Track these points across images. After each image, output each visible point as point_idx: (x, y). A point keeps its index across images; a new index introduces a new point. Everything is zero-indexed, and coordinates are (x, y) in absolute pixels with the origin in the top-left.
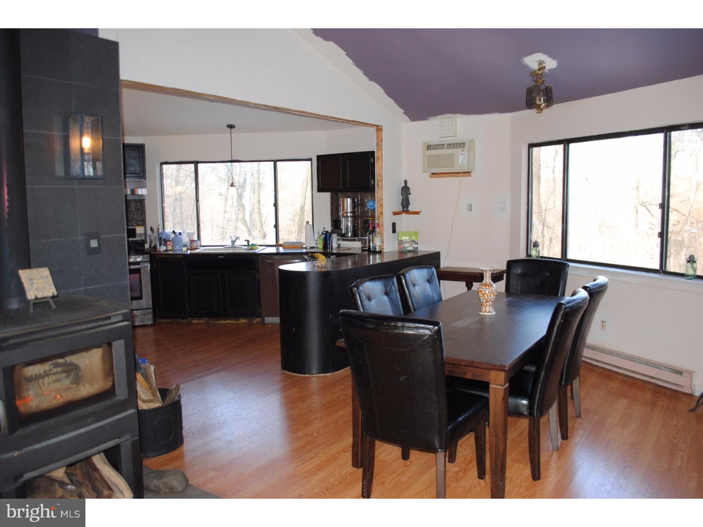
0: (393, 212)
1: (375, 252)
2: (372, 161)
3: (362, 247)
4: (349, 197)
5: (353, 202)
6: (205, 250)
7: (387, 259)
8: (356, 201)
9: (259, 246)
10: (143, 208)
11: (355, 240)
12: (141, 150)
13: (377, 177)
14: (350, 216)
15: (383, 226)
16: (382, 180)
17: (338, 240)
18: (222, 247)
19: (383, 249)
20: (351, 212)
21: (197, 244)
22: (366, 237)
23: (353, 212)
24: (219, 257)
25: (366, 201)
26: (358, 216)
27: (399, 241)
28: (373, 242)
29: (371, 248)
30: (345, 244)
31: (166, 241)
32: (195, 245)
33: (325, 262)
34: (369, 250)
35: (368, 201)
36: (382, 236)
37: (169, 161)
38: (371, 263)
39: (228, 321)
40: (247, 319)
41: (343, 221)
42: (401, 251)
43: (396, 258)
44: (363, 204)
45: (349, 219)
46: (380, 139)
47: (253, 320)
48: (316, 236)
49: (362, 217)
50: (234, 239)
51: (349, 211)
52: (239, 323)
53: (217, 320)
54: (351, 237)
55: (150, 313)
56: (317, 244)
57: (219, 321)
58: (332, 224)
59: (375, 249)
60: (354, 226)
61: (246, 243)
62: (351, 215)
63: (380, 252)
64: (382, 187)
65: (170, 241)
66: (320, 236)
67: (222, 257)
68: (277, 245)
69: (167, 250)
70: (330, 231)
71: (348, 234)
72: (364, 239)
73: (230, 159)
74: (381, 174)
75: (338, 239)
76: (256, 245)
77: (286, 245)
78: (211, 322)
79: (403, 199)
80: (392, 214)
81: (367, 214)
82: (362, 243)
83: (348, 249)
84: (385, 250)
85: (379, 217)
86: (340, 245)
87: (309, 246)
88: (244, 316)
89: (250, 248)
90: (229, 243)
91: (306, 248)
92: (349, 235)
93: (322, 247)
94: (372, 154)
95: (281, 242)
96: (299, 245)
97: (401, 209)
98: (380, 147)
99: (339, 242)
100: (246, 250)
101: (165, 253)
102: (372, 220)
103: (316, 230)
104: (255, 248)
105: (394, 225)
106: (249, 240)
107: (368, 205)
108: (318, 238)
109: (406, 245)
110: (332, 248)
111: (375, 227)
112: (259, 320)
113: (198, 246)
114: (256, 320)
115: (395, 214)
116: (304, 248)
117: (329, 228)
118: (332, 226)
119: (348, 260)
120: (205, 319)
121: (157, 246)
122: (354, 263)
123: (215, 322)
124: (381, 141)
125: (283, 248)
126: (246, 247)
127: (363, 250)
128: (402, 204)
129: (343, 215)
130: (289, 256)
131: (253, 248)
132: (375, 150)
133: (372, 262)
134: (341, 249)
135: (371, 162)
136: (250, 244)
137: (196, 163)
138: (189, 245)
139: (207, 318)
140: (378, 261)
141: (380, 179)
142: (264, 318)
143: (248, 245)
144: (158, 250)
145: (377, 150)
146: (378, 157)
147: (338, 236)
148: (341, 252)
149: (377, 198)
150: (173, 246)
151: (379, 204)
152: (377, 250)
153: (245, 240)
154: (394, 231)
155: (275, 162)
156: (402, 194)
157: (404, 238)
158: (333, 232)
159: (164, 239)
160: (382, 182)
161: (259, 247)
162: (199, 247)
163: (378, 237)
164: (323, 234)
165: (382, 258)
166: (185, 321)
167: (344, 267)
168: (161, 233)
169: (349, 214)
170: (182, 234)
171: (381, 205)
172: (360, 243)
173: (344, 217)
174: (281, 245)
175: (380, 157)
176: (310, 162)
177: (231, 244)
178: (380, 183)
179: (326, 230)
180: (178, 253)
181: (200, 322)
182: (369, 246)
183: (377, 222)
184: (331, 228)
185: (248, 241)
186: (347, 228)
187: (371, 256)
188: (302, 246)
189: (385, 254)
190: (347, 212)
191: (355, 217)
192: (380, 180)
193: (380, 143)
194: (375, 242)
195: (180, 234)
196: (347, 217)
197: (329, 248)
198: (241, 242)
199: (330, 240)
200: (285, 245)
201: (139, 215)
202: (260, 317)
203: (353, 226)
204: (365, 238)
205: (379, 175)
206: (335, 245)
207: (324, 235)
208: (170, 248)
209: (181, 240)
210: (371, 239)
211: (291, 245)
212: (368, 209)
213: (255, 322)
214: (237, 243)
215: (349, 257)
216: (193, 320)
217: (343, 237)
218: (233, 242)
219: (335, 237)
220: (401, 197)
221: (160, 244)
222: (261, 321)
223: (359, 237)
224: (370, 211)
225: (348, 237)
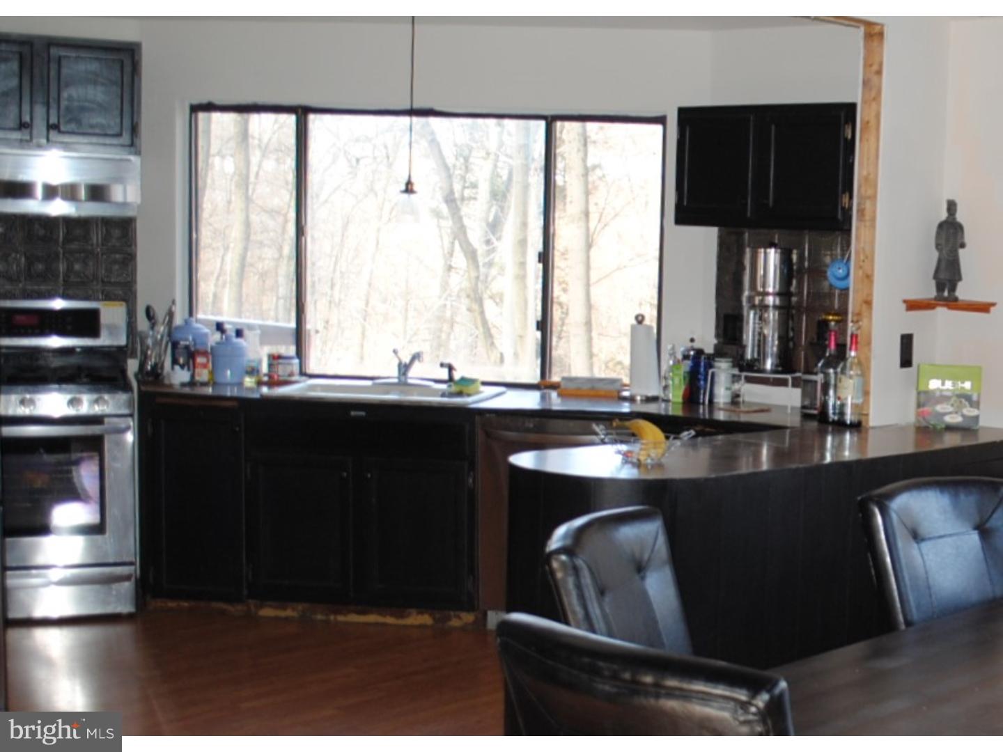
0: (905, 301)
1: (840, 426)
2: (849, 137)
3: (803, 407)
4: (772, 245)
5: (786, 261)
6: (313, 388)
7: (876, 449)
8: (795, 257)
9: (485, 384)
10: (130, 246)
11: (783, 383)
12: (127, 63)
13: (860, 187)
14: (775, 307)
15: (869, 343)
16: (873, 198)
17: (735, 379)
18: (369, 383)
19: (867, 415)
20: (775, 294)
21: (289, 369)
22: (816, 374)
23: (784, 293)
24: (353, 413)
25: (828, 260)
26: (799, 306)
27: (919, 393)
28: (835, 392)
29: (831, 411)
30: (754, 393)
31: (191, 355)
32: (281, 371)
33: (660, 451)
34: (822, 417)
35: (833, 260)
36: (864, 374)
37: (218, 100)
38: (828, 459)
39: (372, 618)
40: (430, 615)
41: (751, 318)
42: (924, 424)
43: (907, 446)
44: (818, 272)
45: (772, 316)
46: (875, 68)
47: (449, 619)
48: (667, 362)
49: (810, 310)
50: (406, 360)
51: (770, 290)
52: (405, 627)
53: (336, 612)
54: (774, 372)
55: (127, 578)
56: (666, 388)
57: (345, 615)
58: (717, 327)
59: (842, 413)
60: (784, 340)
61: (444, 374)
62: (778, 302)
63: (857, 427)
64: (873, 219)
65: (205, 354)
66: (677, 363)
67: (362, 413)
68: (543, 385)
69: (192, 383)
70: (709, 350)
71: (764, 363)
72: (810, 381)
73: (407, 106)
74: (872, 176)
75: (734, 376)
76: (472, 381)
77: (571, 386)
78: (319, 617)
79: (939, 261)
80: (904, 306)
81: (827, 303)
82: (804, 395)
83: (762, 411)
84: (874, 420)
85: (859, 314)
86: (738, 396)
87: (640, 392)
88: (423, 604)
89: (454, 389)
90: (392, 372)
91: (631, 399)
92: (769, 365)
93: (680, 400)
94: (847, 112)
95: (555, 378)
96: (612, 390)
97: (932, 293)
98: (873, 94)
99: (736, 386)
100: (443, 395)
101: (187, 390)
102: (837, 322)
103: (666, 347)
104: (471, 388)
105: (907, 342)
106: (455, 365)
107: (829, 273)
108: (671, 369)
109: (939, 408)
110: (711, 401)
111: (844, 346)
112: (468, 617)
113: (291, 374)
114: (459, 618)
115: (912, 306)
116: (625, 399)
117: (708, 342)
118: (717, 336)
119: (759, 446)
120: (300, 607)
121: (162, 367)
122: (777, 455)
123: (332, 617)
124: (879, 72)
125: (560, 395)
126: (444, 387)
127: (806, 417)
128: (936, 276)
129: (751, 299)
130: (572, 424)
131: (465, 390)
132: (859, 101)
133: (832, 456)
134: (743, 408)
135: (846, 139)
136: (457, 376)
137: (302, 113)
138: (265, 368)
139: (306, 605)
140: (847, 455)
141: (870, 192)
142: (485, 615)
143: (451, 379)
144: (166, 382)
145: (864, 102)
146: (866, 124)
147: (734, 366)
148: (744, 418)
149: (857, 253)
150: (212, 373)
151: (860, 273)
152: (849, 418)
153: (442, 365)
154: (906, 361)
155: (550, 121)
156: (938, 246)
157: (934, 384)
158: (719, 353)
159: (187, 347)
160: (874, 205)
161: (483, 388)
162: (294, 378)
163: (851, 377)
164: (686, 357)
165: (862, 445)
166: (236, 609)
167: (744, 468)
168: (178, 328)
169: (770, 300)
170: (246, 332)
171: (869, 277)
172: (797, 392)
173: (753, 307)
174: (554, 387)
175: (873, 123)
176: (658, 129)
177: (395, 373)
178: (868, 205)
179: (697, 345)
180: (229, 394)
181: (282, 614)
182: (825, 405)
183: (851, 327)
184: (715, 341)
185: (451, 368)
186: (761, 342)
187: (829, 439)
188: (619, 392)
189: (871, 432)
190: (766, 294)
191: (787, 310)
192: (869, 198)
193: (875, 79)
194: (842, 394)
195: (239, 333)
196: (764, 307)
197: (704, 403)
198: (426, 372)
199: (706, 380)
200: (568, 389)
201: (116, 267)
202: (470, 608)
203: (780, 338)
204: (813, 377)
205: (866, 179)
206: (722, 395)
207: (689, 363)
208: (203, 375)
209: (238, 352)
210: (832, 382)
211: (586, 387)
212: (831, 286)
213: (455, 623)
214: (416, 373)
215: (765, 434)
216: (261, 607)
217: (748, 368)
218: (404, 368)
219: (723, 369)
220: (936, 255)
221: (175, 362)
222: (475, 622)
223: (798, 374)
224: (837, 292)
225: (763, 371)
